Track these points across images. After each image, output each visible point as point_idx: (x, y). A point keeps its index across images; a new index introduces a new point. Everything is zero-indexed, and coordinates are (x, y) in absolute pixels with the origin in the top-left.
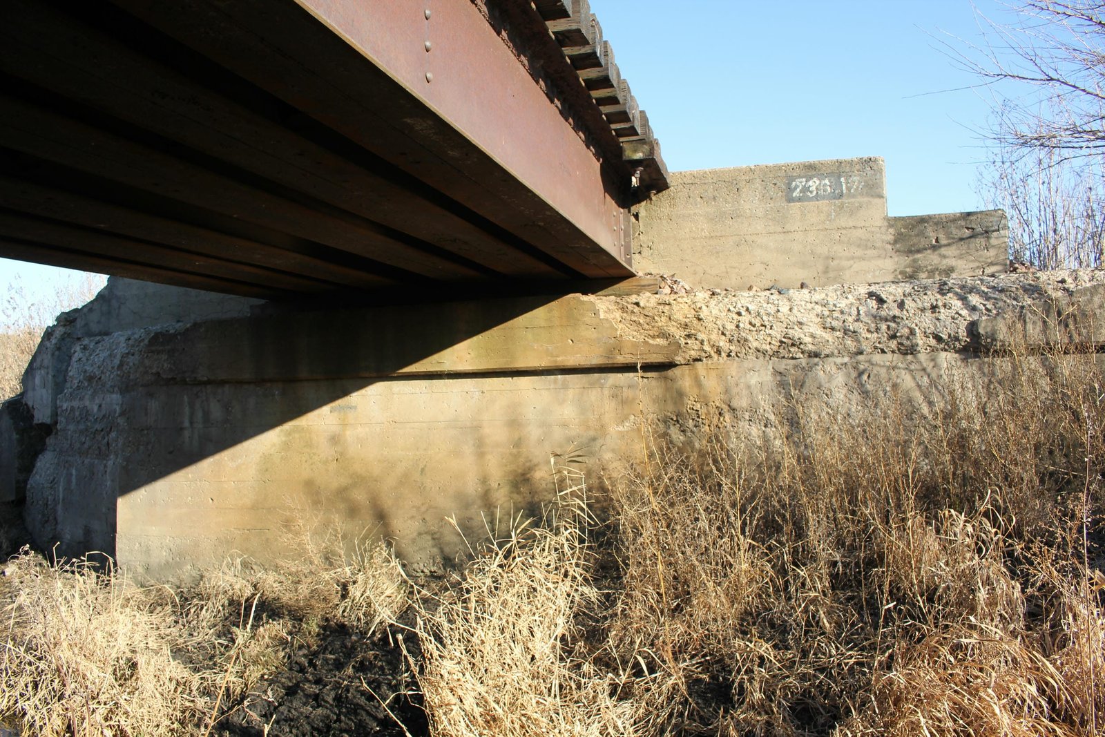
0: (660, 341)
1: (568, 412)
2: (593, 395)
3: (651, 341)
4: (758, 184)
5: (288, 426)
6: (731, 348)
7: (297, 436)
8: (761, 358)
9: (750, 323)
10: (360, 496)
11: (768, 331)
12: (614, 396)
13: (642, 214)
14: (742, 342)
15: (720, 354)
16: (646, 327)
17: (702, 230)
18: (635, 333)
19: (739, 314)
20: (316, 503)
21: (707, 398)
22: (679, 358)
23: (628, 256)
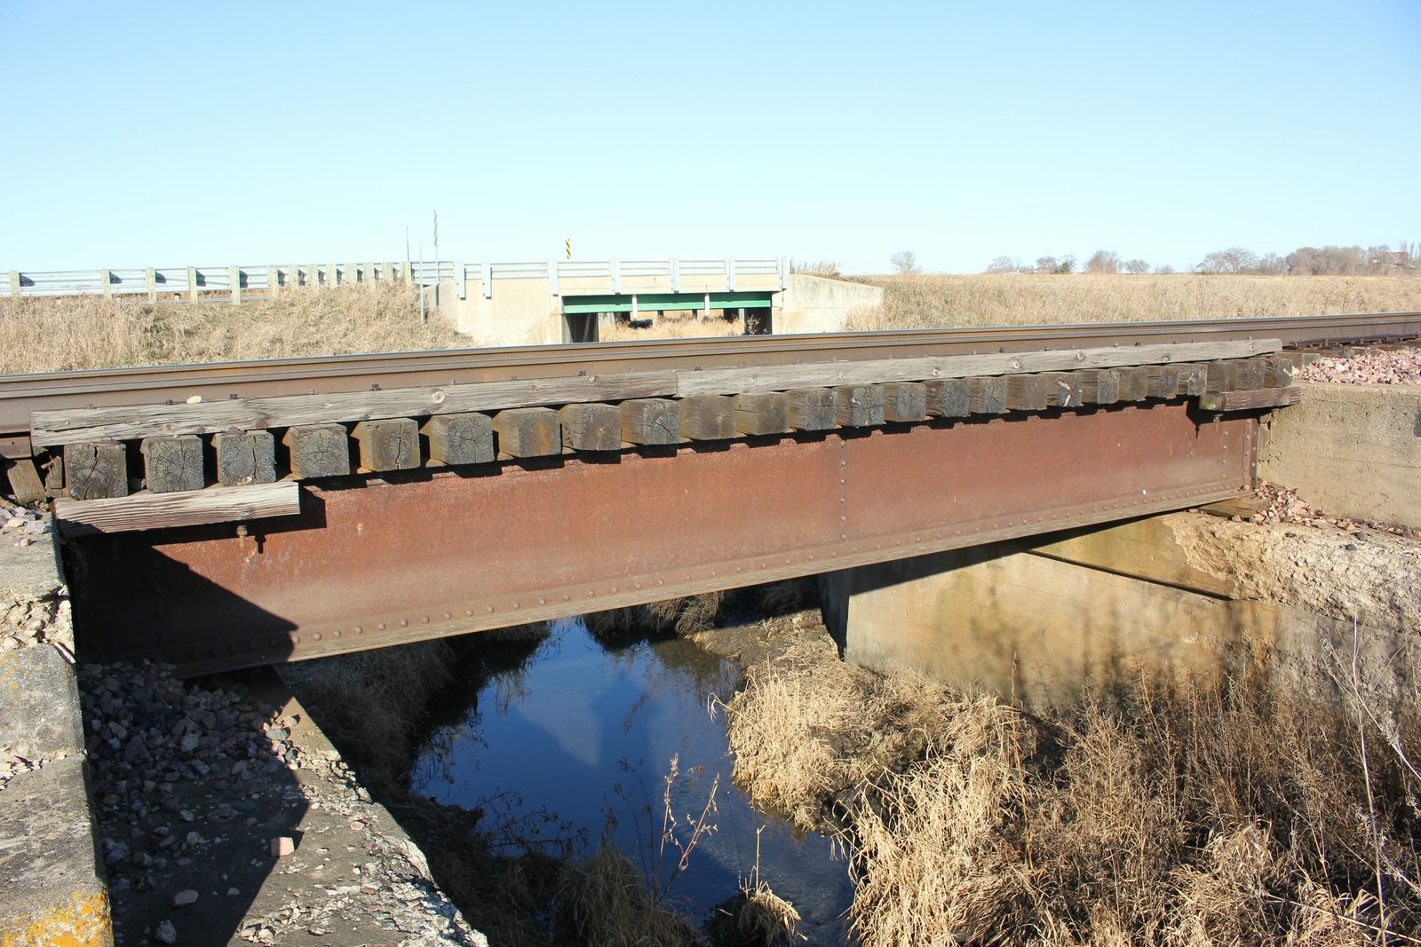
0: (1222, 576)
1: (1152, 614)
2: (1171, 606)
3: (1212, 573)
4: (1387, 411)
5: (958, 571)
6: (1283, 594)
7: (964, 580)
8: (1308, 611)
9: (1305, 576)
10: (1006, 641)
11: (1317, 588)
12: (1187, 613)
13: (1274, 424)
14: (1294, 593)
15: (1273, 598)
16: (1215, 558)
17: (1328, 449)
18: (1204, 562)
19: (1297, 564)
20: (977, 638)
21: (1259, 633)
22: (1234, 595)
23: (1253, 464)
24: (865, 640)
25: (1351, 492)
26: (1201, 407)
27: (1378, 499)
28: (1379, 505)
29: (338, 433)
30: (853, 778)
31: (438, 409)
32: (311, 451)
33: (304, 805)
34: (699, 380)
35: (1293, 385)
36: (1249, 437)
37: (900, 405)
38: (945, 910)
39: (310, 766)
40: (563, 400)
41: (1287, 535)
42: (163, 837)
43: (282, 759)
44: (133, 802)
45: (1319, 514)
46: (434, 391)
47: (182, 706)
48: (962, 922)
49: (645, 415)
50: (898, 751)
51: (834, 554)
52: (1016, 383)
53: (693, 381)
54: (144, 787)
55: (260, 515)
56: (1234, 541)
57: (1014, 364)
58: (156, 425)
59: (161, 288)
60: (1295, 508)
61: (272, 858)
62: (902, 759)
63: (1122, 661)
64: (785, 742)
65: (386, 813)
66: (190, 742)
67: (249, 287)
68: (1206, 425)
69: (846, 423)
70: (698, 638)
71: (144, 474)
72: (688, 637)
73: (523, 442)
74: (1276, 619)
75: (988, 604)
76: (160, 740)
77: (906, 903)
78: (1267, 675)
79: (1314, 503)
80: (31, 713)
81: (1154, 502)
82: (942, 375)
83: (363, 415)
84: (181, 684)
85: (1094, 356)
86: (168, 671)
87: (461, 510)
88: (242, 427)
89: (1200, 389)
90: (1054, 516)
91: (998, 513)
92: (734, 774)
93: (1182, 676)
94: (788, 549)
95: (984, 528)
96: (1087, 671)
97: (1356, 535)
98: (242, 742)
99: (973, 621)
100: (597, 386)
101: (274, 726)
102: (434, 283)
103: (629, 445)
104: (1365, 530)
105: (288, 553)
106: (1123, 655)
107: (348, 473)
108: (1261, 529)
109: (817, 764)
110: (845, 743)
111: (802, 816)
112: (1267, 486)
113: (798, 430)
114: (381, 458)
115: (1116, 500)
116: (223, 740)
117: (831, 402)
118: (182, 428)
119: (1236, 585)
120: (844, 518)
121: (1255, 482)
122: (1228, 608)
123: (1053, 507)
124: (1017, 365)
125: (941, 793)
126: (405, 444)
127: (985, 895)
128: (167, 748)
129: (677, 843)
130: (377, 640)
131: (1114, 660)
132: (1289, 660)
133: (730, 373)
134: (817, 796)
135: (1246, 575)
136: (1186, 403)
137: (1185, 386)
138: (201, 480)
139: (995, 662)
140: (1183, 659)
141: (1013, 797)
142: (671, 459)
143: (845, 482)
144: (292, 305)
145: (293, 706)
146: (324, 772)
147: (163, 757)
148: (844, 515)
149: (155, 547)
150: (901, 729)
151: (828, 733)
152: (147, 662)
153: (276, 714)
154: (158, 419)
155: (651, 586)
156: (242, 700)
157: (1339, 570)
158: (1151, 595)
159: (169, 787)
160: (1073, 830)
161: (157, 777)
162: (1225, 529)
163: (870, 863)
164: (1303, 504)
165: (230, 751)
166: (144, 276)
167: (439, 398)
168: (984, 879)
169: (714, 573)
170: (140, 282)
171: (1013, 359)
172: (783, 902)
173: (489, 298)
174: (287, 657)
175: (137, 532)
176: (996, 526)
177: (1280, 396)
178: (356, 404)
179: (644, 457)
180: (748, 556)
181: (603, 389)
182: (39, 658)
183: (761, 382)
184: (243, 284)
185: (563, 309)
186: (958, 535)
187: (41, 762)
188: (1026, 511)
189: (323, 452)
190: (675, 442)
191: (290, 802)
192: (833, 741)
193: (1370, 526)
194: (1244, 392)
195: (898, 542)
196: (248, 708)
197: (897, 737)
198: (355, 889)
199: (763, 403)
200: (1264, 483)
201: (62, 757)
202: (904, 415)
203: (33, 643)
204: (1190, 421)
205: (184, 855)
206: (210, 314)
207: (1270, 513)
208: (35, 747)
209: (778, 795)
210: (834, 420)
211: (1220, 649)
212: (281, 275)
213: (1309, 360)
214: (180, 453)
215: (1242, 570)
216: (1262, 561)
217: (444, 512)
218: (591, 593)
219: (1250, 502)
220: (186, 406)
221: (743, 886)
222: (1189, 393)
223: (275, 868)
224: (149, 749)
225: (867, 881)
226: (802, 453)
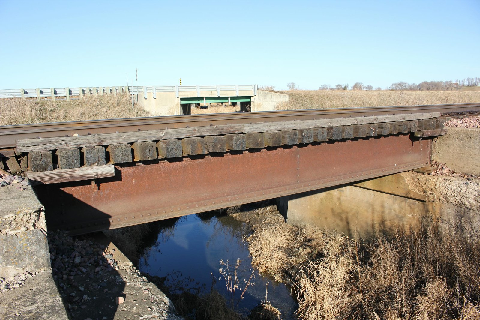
0: (422, 193)
1: (396, 207)
2: (403, 204)
3: (418, 193)
4: (478, 137)
6: (443, 200)
7: (329, 195)
8: (452, 205)
9: (451, 193)
10: (344, 216)
11: (455, 197)
12: (409, 206)
13: (438, 141)
14: (447, 199)
15: (440, 201)
16: (419, 187)
17: (457, 150)
18: (415, 189)
19: (448, 189)
20: (334, 215)
21: (434, 213)
22: (426, 200)
23: (431, 155)
24: (294, 216)
25: (465, 165)
26: (415, 136)
27: (474, 167)
28: (475, 169)
29: (128, 147)
30: (294, 264)
31: (162, 138)
32: (118, 153)
33: (124, 284)
34: (251, 127)
35: (445, 128)
36: (429, 146)
37: (319, 136)
38: (332, 310)
39: (123, 268)
40: (205, 134)
41: (444, 179)
42: (74, 297)
43: (113, 266)
44: (60, 284)
45: (454, 172)
46: (161, 131)
47: (73, 247)
48: (338, 314)
49: (234, 140)
50: (309, 254)
51: (295, 188)
52: (356, 128)
53: (249, 127)
54: (63, 277)
55: (101, 177)
56: (425, 181)
57: (355, 121)
58: (62, 144)
59: (42, 95)
60: (446, 170)
61: (116, 305)
62: (311, 257)
63: (386, 223)
64: (270, 252)
65: (155, 286)
66: (78, 260)
67: (73, 95)
68: (416, 142)
69: (300, 142)
70: (234, 215)
71: (58, 162)
72: (231, 215)
73: (192, 149)
74: (441, 208)
75: (338, 203)
76: (67, 260)
77: (319, 308)
78: (437, 227)
79: (452, 168)
80: (32, 255)
81: (399, 168)
82: (332, 125)
83: (136, 140)
84: (71, 238)
85: (381, 118)
86: (66, 233)
87: (169, 174)
88: (93, 145)
89: (415, 130)
90: (367, 174)
91: (349, 173)
92: (252, 263)
93: (407, 228)
94: (280, 186)
95: (344, 178)
96: (373, 226)
97: (468, 179)
98: (96, 260)
99: (332, 209)
100: (217, 129)
101: (107, 253)
102: (136, 94)
103: (228, 150)
104: (470, 177)
105: (108, 190)
106: (385, 221)
107: (131, 161)
108: (435, 177)
109: (281, 259)
110: (290, 252)
111: (277, 277)
112: (435, 163)
113: (285, 144)
114: (143, 155)
115: (387, 168)
116: (89, 259)
117: (296, 135)
118: (72, 145)
119: (427, 197)
120: (298, 175)
121: (431, 161)
122: (424, 204)
123: (366, 170)
124: (356, 121)
125: (329, 269)
126: (151, 151)
127: (346, 305)
128: (69, 263)
129: (241, 289)
130: (140, 221)
131: (383, 223)
132: (445, 222)
133: (262, 125)
134: (282, 270)
135: (430, 193)
136: (409, 134)
137: (410, 129)
138: (79, 164)
139: (340, 223)
140: (408, 222)
141: (353, 271)
142: (241, 155)
143: (299, 162)
144: (88, 101)
145: (112, 246)
146: (128, 271)
147: (68, 266)
148: (299, 174)
149: (61, 189)
150: (309, 247)
151: (284, 248)
152: (59, 230)
153: (107, 249)
154: (63, 142)
155: (234, 200)
156: (93, 243)
157: (463, 191)
158: (396, 200)
159: (72, 278)
160: (375, 282)
161: (67, 273)
162: (423, 178)
163: (305, 294)
164: (448, 169)
165: (92, 263)
166: (36, 91)
167: (162, 134)
168: (345, 299)
169: (255, 195)
170: (35, 93)
171: (355, 119)
172: (275, 308)
173: (155, 99)
174: (109, 228)
175: (57, 184)
176: (348, 177)
177: (441, 132)
178: (133, 136)
179: (232, 155)
180: (266, 189)
181: (219, 131)
182: (34, 234)
183: (272, 128)
184: (70, 94)
185: (180, 102)
186: (336, 181)
187: (35, 273)
188: (358, 172)
189: (123, 154)
190: (244, 149)
191: (119, 282)
192: (286, 251)
193: (472, 176)
194: (429, 131)
195: (316, 183)
196: (96, 247)
197: (308, 249)
198: (150, 316)
199: (274, 136)
200: (434, 162)
201: (43, 271)
202: (320, 139)
203: (32, 228)
204: (410, 141)
205: (83, 304)
206: (59, 104)
207: (437, 172)
208: (33, 268)
209: (268, 270)
210: (297, 141)
211: (421, 219)
212: (83, 91)
213: (448, 120)
214: (72, 154)
215: (429, 192)
216: (436, 188)
217: (163, 175)
218: (214, 203)
219: (430, 168)
220: (73, 137)
221: (262, 303)
222: (412, 131)
223: (118, 308)
224: (63, 263)
225: (303, 301)
226: (285, 153)
